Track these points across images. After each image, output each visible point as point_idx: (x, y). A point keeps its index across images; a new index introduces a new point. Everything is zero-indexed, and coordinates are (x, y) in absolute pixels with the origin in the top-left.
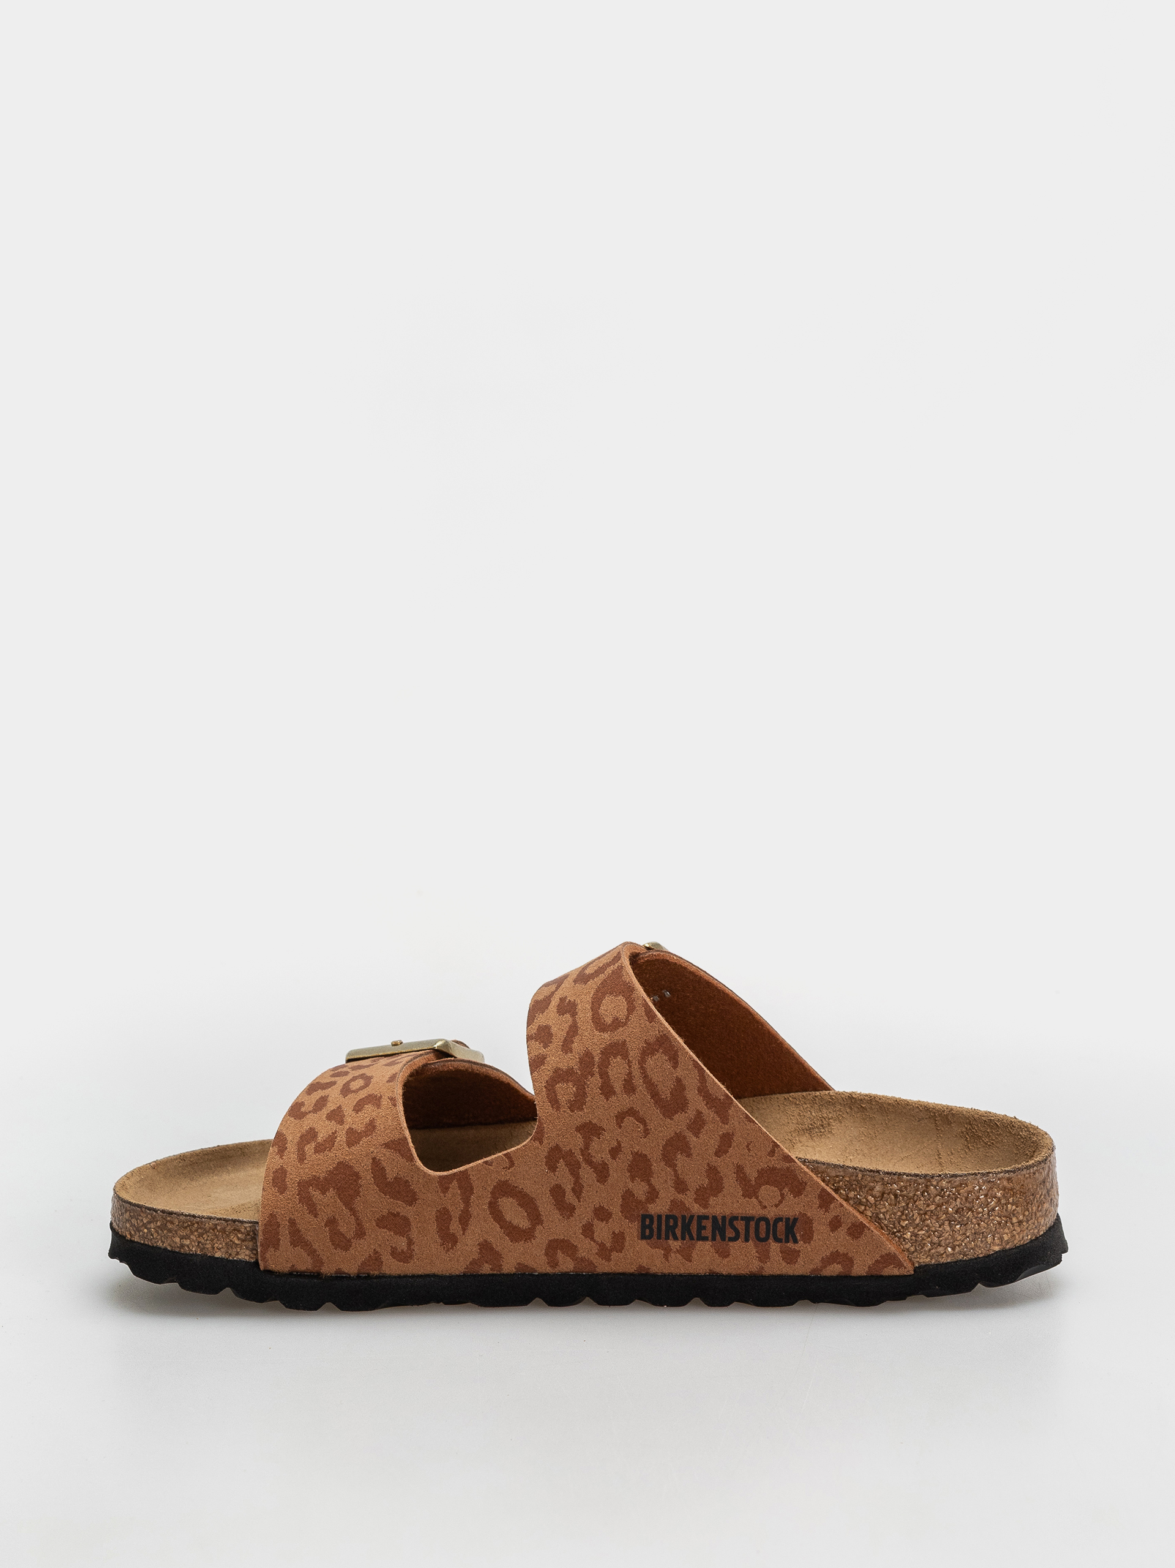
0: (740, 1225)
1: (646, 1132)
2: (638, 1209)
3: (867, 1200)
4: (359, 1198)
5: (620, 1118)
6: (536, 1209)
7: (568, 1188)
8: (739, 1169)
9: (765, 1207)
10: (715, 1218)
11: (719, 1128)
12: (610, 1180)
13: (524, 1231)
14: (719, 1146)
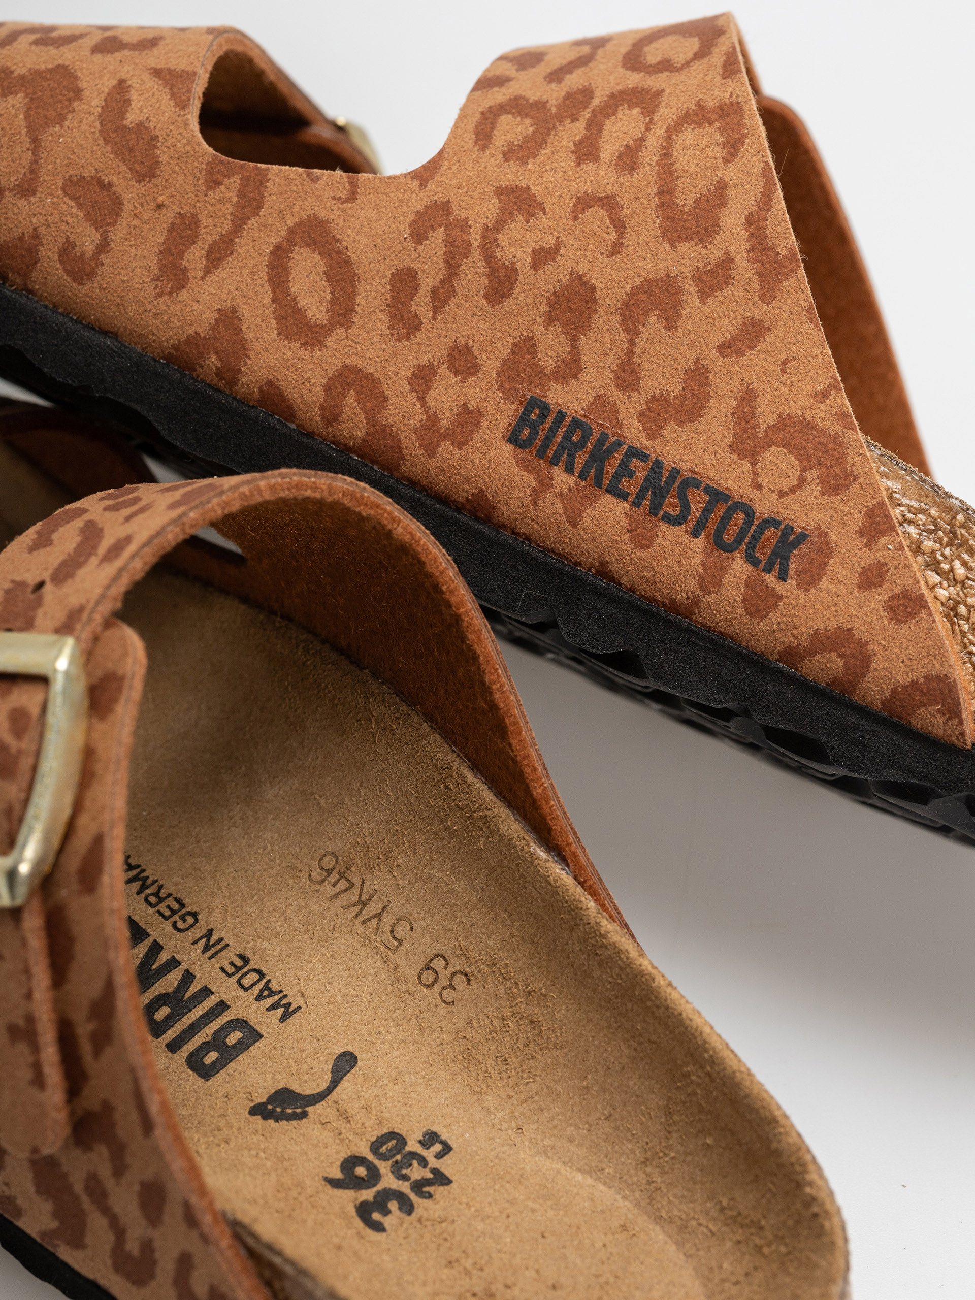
0: (697, 503)
1: (617, 248)
2: (530, 382)
3: (952, 570)
4: (57, 128)
5: (584, 203)
6: (351, 296)
7: (428, 283)
8: (748, 397)
9: (759, 487)
10: (658, 464)
11: (750, 303)
12: (509, 304)
13: (310, 327)
14: (732, 337)
